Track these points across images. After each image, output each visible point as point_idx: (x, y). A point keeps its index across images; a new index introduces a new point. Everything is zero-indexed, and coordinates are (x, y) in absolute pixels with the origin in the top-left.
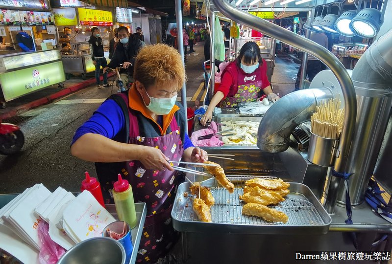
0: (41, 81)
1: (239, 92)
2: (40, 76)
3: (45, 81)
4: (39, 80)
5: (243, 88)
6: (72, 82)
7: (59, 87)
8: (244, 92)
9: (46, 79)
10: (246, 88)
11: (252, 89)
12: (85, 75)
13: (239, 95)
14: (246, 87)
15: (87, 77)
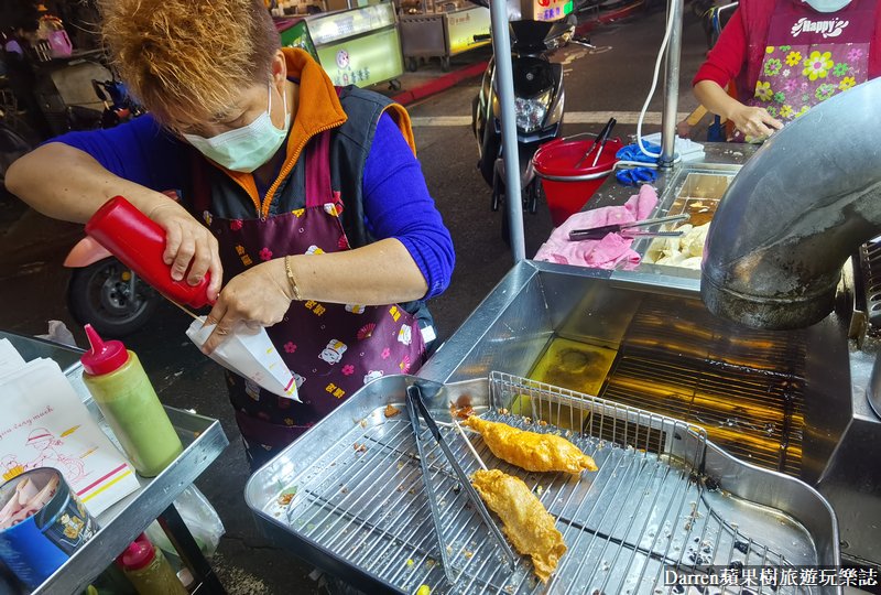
0: (353, 74)
1: (767, 72)
2: (350, 65)
3: (360, 74)
4: (349, 73)
5: (782, 56)
6: (420, 77)
7: (390, 88)
8: (786, 73)
9: (363, 71)
10: (794, 57)
11: (817, 65)
12: (448, 59)
13: (767, 85)
14: (797, 56)
15: (452, 65)
